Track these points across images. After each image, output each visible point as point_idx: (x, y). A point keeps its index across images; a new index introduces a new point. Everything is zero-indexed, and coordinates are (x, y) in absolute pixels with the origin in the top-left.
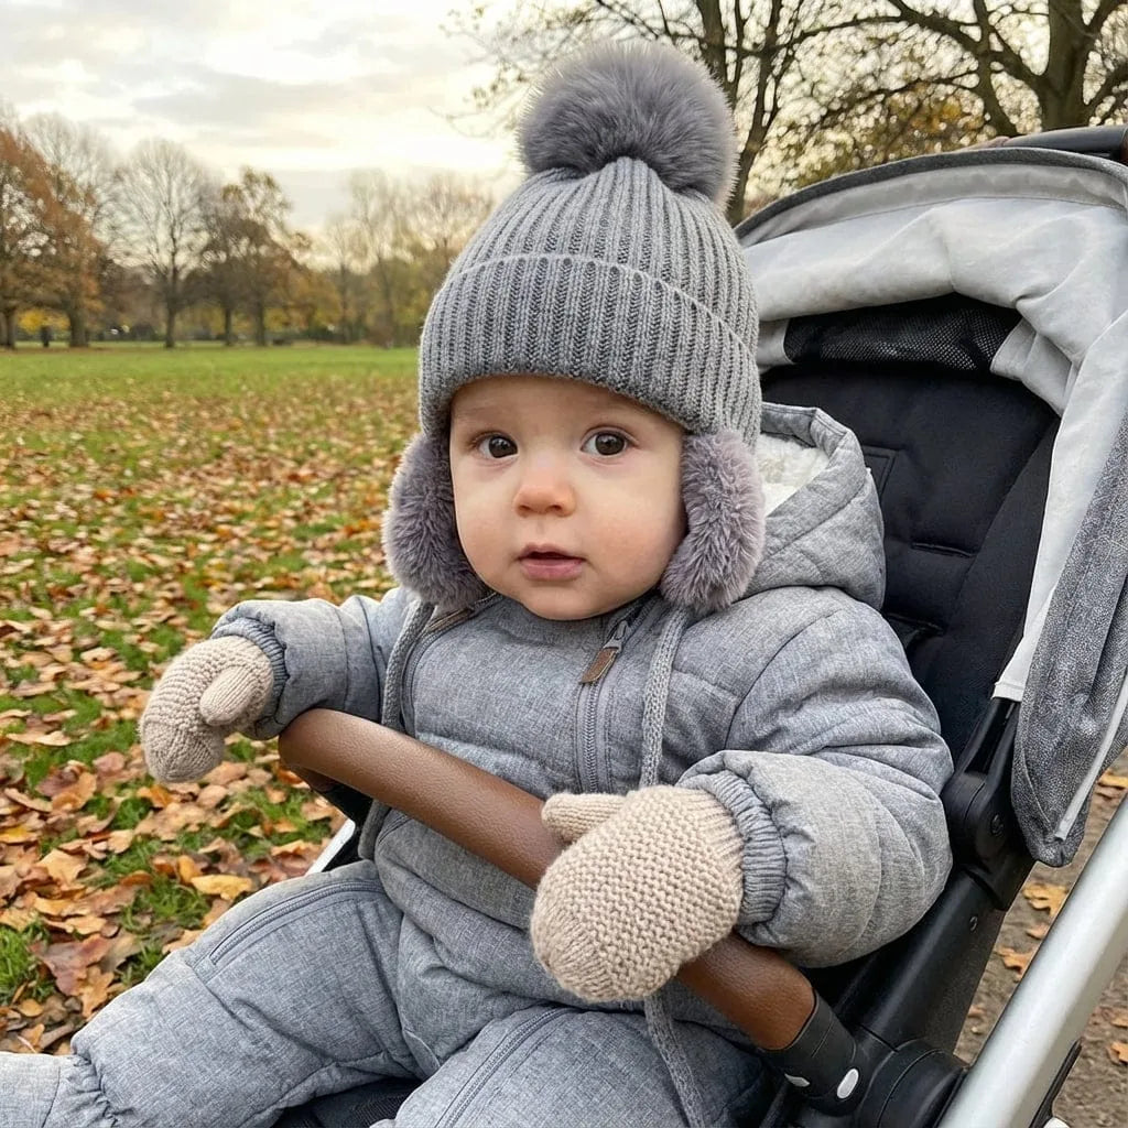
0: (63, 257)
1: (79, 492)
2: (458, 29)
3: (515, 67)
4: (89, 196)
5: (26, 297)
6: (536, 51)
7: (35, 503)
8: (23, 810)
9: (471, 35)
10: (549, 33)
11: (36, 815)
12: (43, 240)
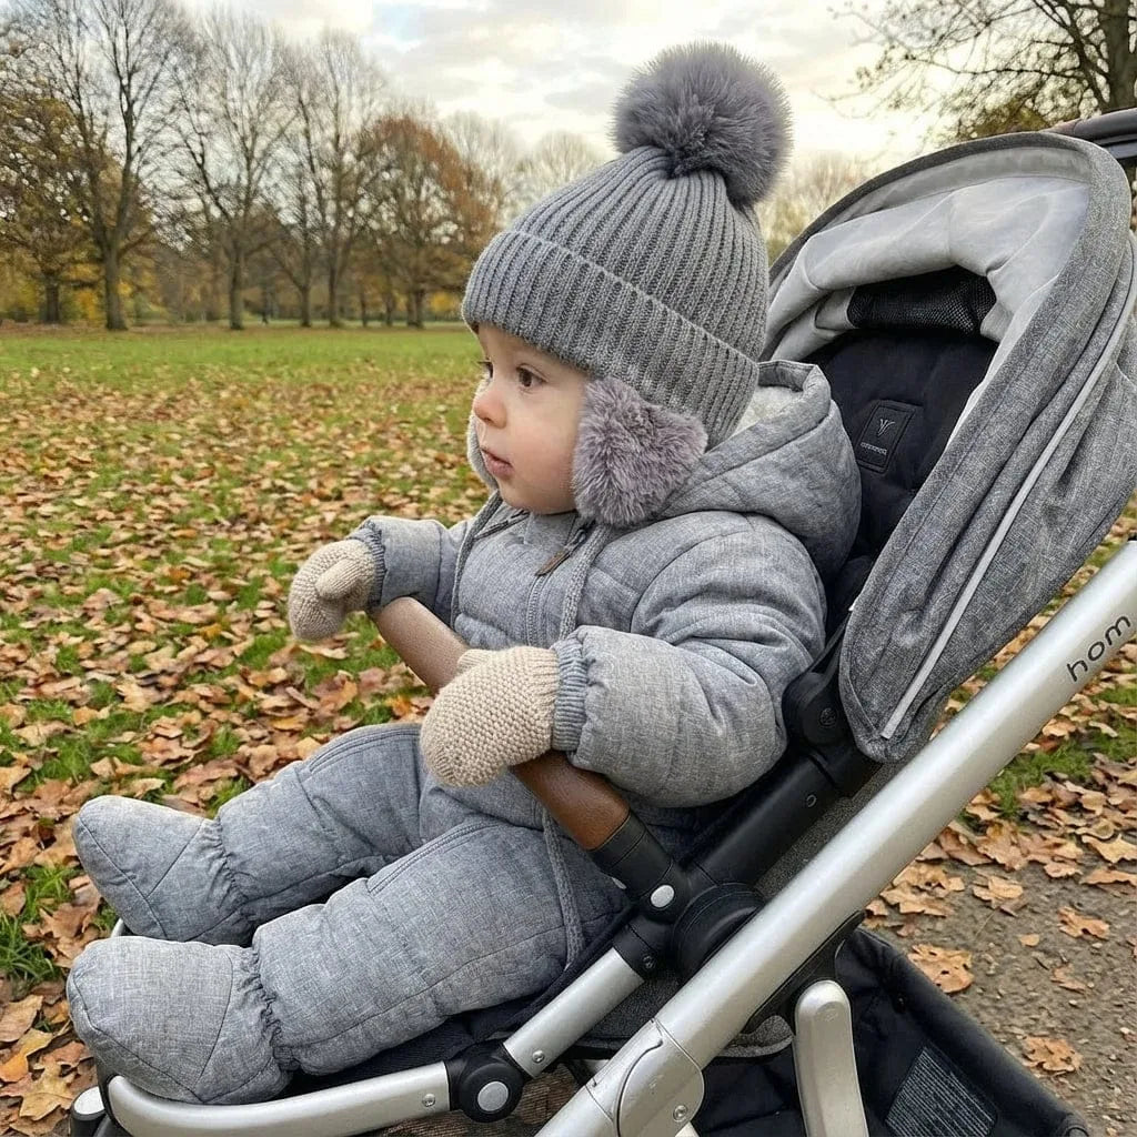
0: (468, 243)
1: (426, 456)
2: (848, 10)
3: (902, 44)
4: (496, 187)
5: (435, 281)
6: (927, 28)
7: (386, 463)
8: (297, 705)
9: (858, 15)
10: (940, 9)
11: (306, 710)
12: (452, 228)
